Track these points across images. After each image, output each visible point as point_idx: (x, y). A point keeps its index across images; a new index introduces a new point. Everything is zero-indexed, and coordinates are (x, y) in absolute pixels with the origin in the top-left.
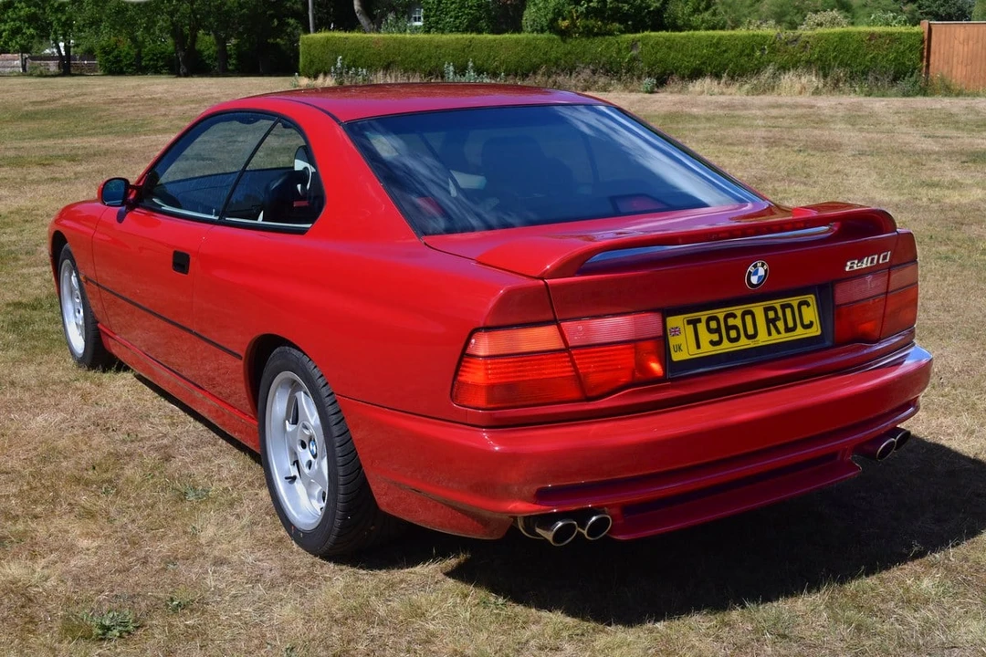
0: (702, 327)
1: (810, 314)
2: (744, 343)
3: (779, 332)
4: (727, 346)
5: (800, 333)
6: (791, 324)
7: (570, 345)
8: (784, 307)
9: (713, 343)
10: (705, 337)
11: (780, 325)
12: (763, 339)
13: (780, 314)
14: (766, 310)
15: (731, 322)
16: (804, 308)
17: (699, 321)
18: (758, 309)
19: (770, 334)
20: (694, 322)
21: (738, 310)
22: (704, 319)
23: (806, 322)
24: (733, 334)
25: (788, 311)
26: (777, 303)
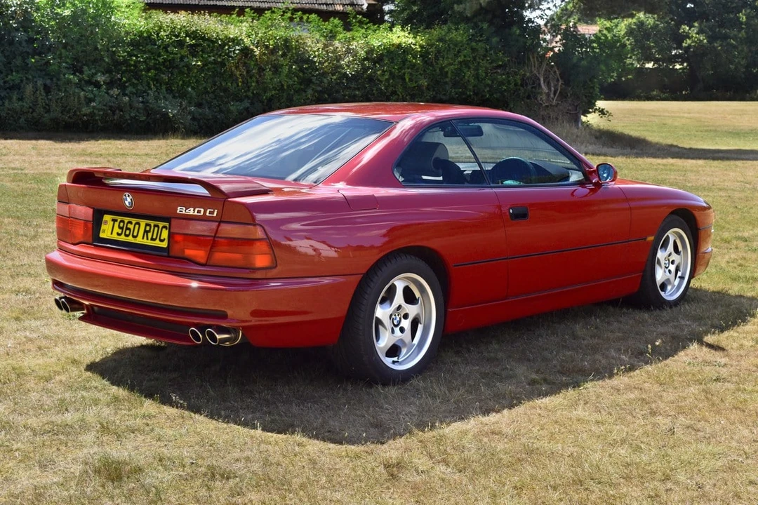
0: (117, 224)
1: (165, 234)
2: (130, 239)
3: (147, 239)
4: (123, 238)
5: (157, 243)
6: (154, 237)
7: (70, 215)
8: (155, 226)
9: (118, 234)
10: (117, 230)
11: (150, 235)
12: (139, 240)
13: (152, 230)
14: (147, 225)
15: (129, 226)
16: (164, 229)
17: (116, 220)
18: (143, 223)
19: (143, 238)
20: (114, 221)
21: (134, 221)
22: (119, 220)
23: (162, 238)
24: (128, 232)
25: (156, 229)
26: (152, 223)
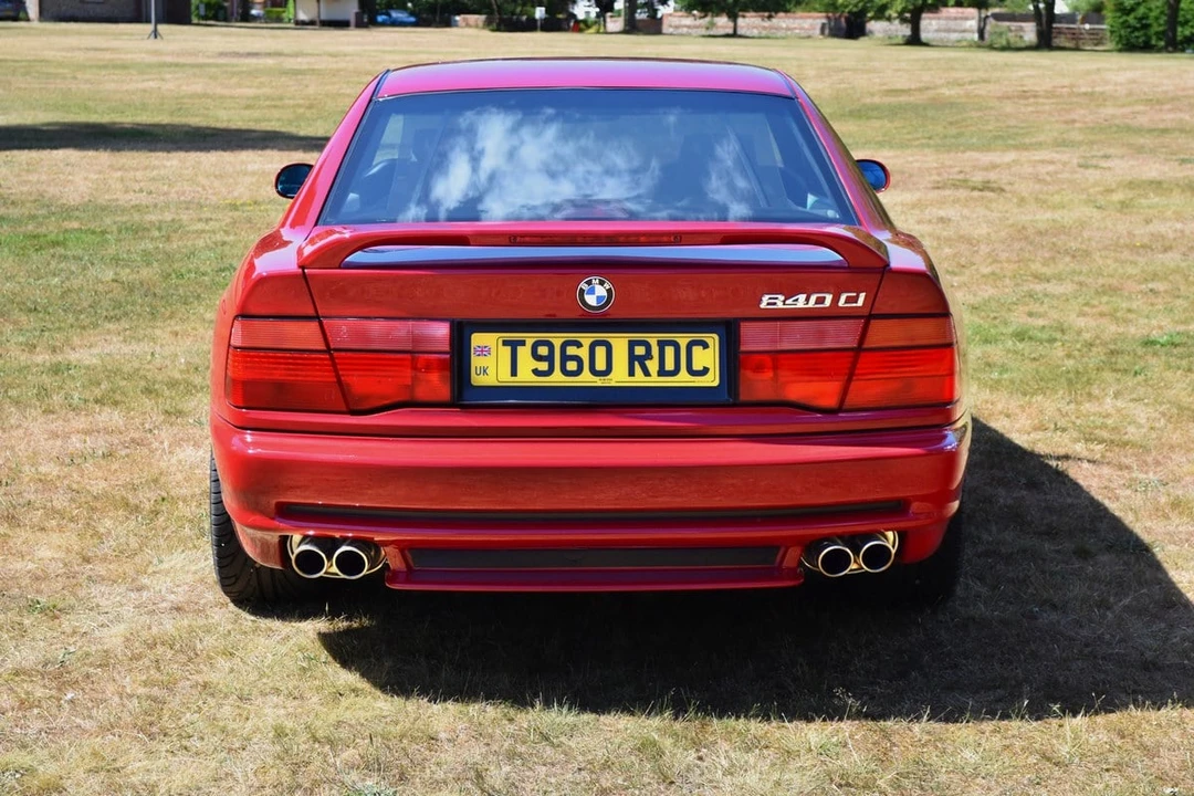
0: (524, 353)
1: (708, 357)
2: (586, 379)
3: (647, 373)
4: (557, 378)
5: (683, 379)
6: (670, 366)
7: (332, 347)
8: (662, 344)
9: (536, 372)
10: (526, 363)
11: (653, 365)
12: (619, 377)
13: (655, 351)
14: (632, 344)
15: (571, 350)
16: (697, 350)
17: (523, 343)
18: (620, 343)
19: (631, 373)
20: (514, 345)
21: (586, 339)
22: (530, 343)
23: (697, 366)
24: (572, 366)
25: (669, 351)
26: (653, 339)
